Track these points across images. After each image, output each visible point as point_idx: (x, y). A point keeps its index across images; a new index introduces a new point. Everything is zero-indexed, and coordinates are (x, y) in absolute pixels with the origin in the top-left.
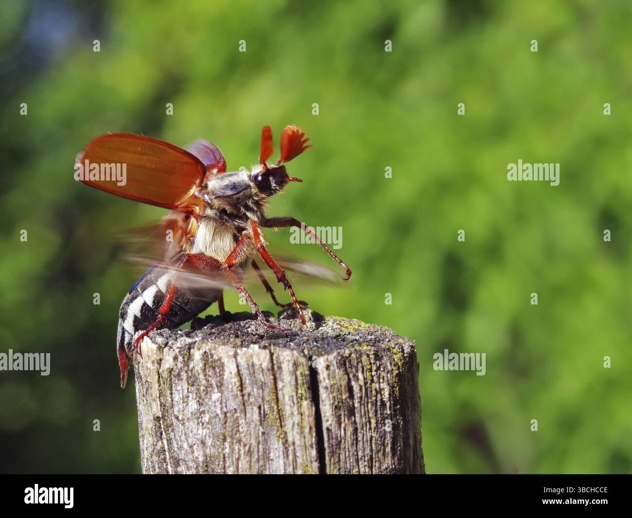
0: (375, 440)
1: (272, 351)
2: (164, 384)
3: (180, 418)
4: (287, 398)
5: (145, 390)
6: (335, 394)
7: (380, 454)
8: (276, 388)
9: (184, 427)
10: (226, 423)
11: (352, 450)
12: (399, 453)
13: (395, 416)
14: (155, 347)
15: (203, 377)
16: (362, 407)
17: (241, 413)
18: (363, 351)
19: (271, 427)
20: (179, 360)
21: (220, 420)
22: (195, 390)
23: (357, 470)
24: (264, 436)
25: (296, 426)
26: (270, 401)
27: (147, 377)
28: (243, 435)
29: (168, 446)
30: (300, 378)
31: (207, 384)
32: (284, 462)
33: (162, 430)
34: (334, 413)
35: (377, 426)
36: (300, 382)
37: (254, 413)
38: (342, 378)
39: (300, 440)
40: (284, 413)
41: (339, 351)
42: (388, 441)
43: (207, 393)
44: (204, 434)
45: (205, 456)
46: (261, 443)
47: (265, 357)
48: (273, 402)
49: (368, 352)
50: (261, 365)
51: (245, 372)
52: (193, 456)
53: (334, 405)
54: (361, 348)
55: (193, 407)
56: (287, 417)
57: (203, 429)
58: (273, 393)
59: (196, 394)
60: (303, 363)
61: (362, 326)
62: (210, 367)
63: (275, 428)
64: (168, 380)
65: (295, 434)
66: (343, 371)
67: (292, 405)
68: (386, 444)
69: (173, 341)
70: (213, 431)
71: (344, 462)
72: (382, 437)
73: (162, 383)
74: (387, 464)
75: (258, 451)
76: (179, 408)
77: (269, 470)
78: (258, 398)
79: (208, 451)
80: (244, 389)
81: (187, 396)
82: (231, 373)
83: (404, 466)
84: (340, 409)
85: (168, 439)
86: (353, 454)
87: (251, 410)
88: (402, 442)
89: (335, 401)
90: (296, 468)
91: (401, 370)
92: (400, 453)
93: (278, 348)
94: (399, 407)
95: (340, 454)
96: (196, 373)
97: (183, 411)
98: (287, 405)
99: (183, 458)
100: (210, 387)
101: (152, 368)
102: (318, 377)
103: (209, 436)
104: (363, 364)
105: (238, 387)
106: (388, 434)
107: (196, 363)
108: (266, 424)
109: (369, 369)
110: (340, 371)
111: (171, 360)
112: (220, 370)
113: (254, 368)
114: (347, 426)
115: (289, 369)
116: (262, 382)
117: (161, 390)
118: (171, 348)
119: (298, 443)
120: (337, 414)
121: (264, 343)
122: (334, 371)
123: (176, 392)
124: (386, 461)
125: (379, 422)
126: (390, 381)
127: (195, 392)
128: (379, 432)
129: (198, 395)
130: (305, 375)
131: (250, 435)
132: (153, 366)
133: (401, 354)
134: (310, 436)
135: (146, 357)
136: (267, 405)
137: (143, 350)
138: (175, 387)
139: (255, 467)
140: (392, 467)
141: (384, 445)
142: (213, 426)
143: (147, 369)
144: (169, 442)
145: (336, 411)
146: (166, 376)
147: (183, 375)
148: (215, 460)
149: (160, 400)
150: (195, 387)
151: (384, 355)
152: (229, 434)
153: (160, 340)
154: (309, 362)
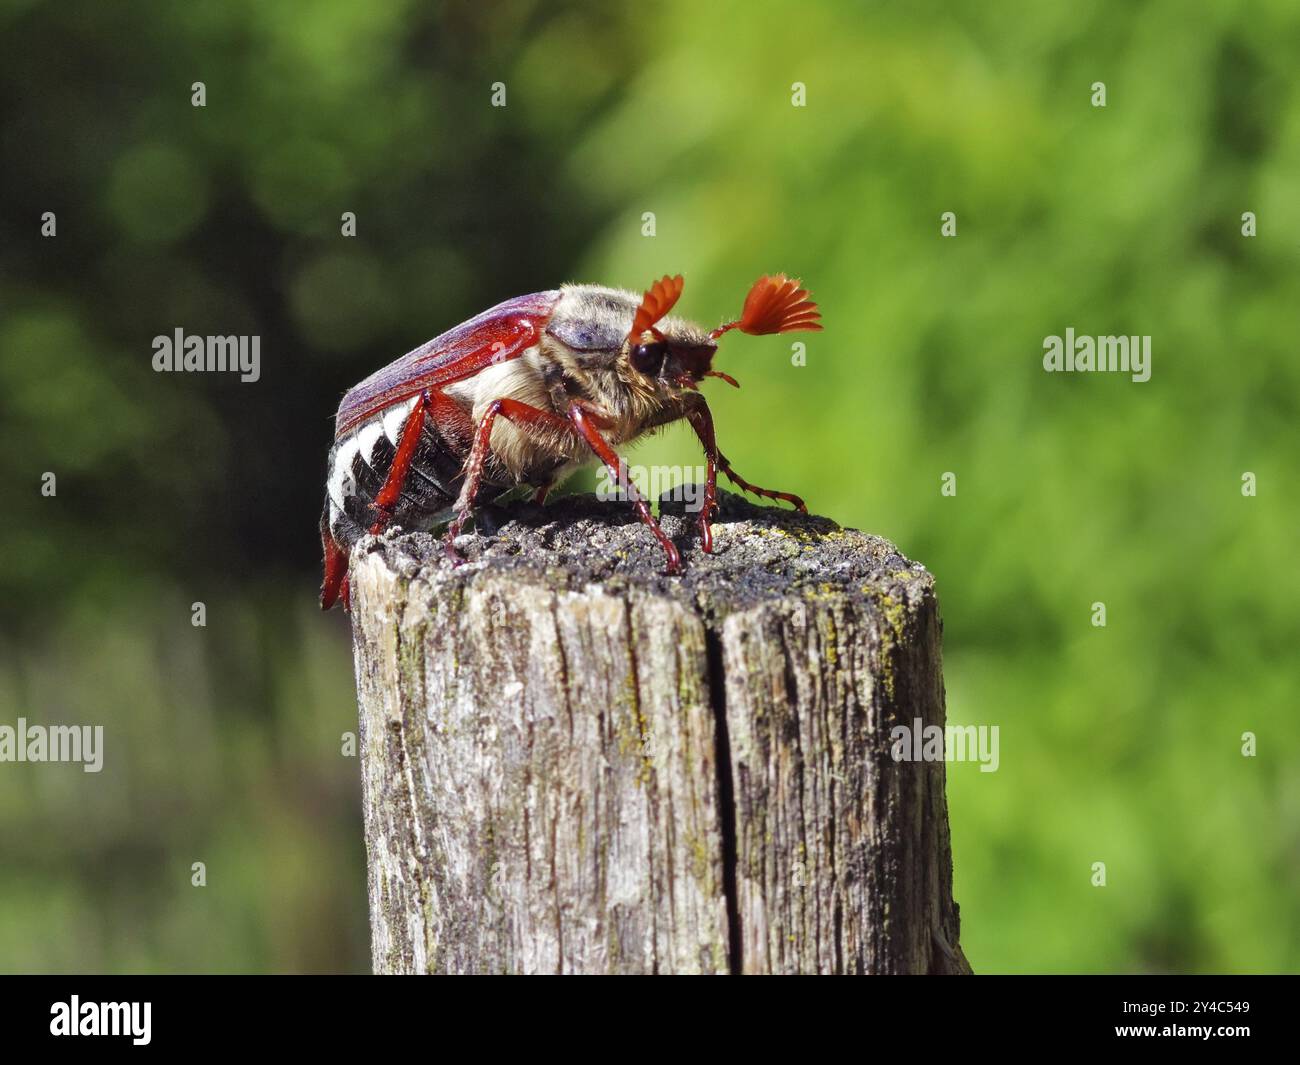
0: (841, 787)
1: (631, 600)
2: (408, 656)
3: (440, 729)
4: (657, 700)
5: (371, 664)
7: (850, 817)
8: (636, 678)
9: (448, 748)
10: (531, 745)
11: (792, 808)
13: (885, 736)
14: (392, 577)
15: (487, 649)
16: (815, 719)
17: (562, 727)
18: (819, 604)
19: (624, 758)
20: (439, 610)
21: (519, 738)
22: (471, 673)
23: (801, 849)
24: (609, 775)
25: (675, 758)
26: (623, 704)
27: (375, 638)
28: (565, 773)
29: (415, 784)
30: (685, 659)
31: (496, 663)
32: (650, 831)
33: (404, 749)
34: (755, 733)
35: (845, 758)
36: (685, 666)
37: (589, 728)
38: (774, 661)
39: (683, 786)
40: (650, 730)
41: (769, 603)
42: (868, 788)
43: (494, 682)
44: (487, 765)
45: (488, 810)
46: (603, 789)
47: (615, 614)
48: (629, 706)
49: (831, 605)
50: (606, 629)
51: (572, 643)
52: (464, 810)
53: (755, 717)
54: (815, 597)
55: (466, 708)
56: (658, 739)
57: (484, 755)
58: (629, 687)
59: (473, 682)
60: (692, 627)
62: (503, 627)
63: (633, 759)
64: (417, 649)
65: (673, 773)
66: (776, 645)
67: (668, 713)
68: (863, 796)
69: (431, 568)
70: (505, 761)
71: (774, 834)
72: (855, 781)
73: (404, 655)
74: (866, 836)
75: (597, 807)
76: (438, 709)
77: (619, 844)
78: (598, 696)
79: (493, 802)
80: (569, 677)
81: (455, 684)
82: (544, 643)
83: (902, 840)
84: (767, 725)
85: (416, 769)
86: (793, 817)
87: (583, 723)
88: (898, 790)
89: (757, 708)
90: (674, 844)
91: (899, 642)
92: (894, 813)
93: (642, 594)
94: (893, 717)
95: (764, 817)
96: (474, 640)
97: (446, 714)
98: (657, 713)
100: (500, 670)
101: (386, 621)
102: (724, 657)
103: (497, 771)
104: (820, 629)
105: (557, 673)
106: (869, 775)
107: (474, 618)
108: (614, 751)
109: (831, 641)
110: (769, 645)
111: (424, 608)
112: (523, 636)
113: (590, 634)
114: (781, 760)
115: (662, 640)
116: (608, 665)
118: (425, 582)
119: (678, 792)
120: (762, 735)
121: (615, 581)
122: (757, 645)
123: (433, 675)
124: (864, 831)
125: (850, 750)
126: (875, 666)
127: (470, 676)
128: (849, 772)
129: (477, 684)
130: (696, 652)
131: (581, 771)
132: (387, 617)
133: (900, 607)
134: (703, 780)
135: (373, 596)
136: (616, 712)
137: (368, 583)
138: (429, 664)
139: (590, 839)
140: (876, 842)
141: (858, 797)
142: (505, 750)
143: (376, 621)
144: (418, 776)
145: (760, 728)
146: (413, 641)
147: (446, 641)
148: (508, 821)
149: (400, 688)
150: (471, 668)
151: (866, 611)
152: (536, 769)
153: (404, 562)
154: (708, 622)
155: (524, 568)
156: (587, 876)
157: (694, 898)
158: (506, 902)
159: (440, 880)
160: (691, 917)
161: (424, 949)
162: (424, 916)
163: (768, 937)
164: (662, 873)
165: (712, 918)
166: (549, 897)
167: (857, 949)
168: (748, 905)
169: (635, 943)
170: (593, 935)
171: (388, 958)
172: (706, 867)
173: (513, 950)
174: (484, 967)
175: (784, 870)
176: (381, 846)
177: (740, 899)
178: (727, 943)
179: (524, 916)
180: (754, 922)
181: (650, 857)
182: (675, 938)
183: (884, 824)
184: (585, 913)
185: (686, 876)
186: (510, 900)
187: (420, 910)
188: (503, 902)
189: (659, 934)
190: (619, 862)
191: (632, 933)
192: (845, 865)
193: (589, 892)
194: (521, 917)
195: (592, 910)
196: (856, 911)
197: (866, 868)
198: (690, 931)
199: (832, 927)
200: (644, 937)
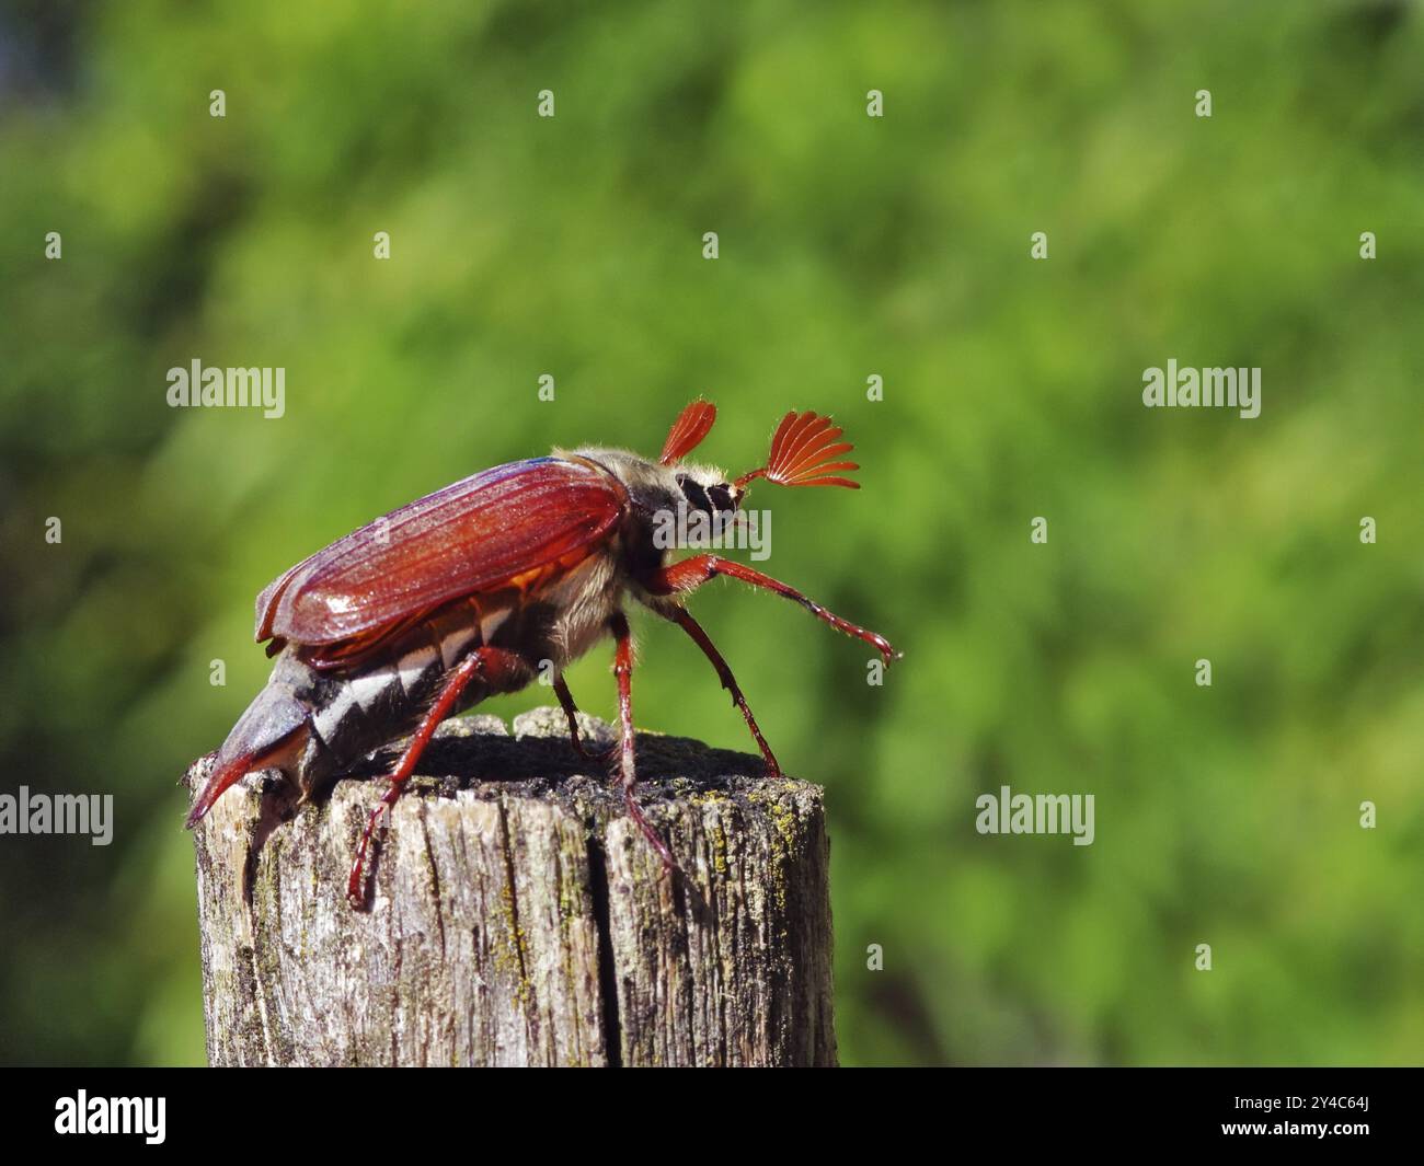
0: (732, 1007)
1: (505, 806)
2: (261, 875)
3: (297, 952)
4: (537, 911)
5: (218, 888)
7: (742, 1039)
8: (513, 889)
9: (306, 972)
10: (399, 964)
11: (681, 1029)
12: (783, 1036)
13: (777, 953)
16: (705, 933)
17: (433, 943)
18: (707, 810)
19: (500, 976)
20: (296, 823)
21: (386, 957)
22: (331, 890)
24: (485, 994)
25: (556, 974)
26: (499, 917)
27: (223, 859)
28: (436, 992)
29: (269, 1014)
30: (566, 867)
32: (529, 1053)
33: (256, 977)
34: (641, 945)
35: (736, 976)
36: (566, 875)
37: (462, 944)
38: (661, 871)
39: (565, 1004)
40: (529, 945)
41: (654, 807)
42: (760, 1009)
44: (351, 988)
45: (353, 1037)
46: (479, 1010)
47: (490, 820)
48: (505, 919)
49: (718, 812)
50: (480, 835)
51: (443, 851)
52: (325, 1037)
53: (642, 929)
54: (702, 803)
55: (327, 927)
56: (537, 954)
57: (348, 977)
58: (506, 899)
59: (334, 899)
60: (573, 833)
63: (510, 977)
64: (272, 866)
65: (554, 991)
67: (548, 926)
68: (755, 1017)
70: (370, 982)
71: (662, 1057)
72: (747, 1001)
73: (257, 874)
74: (758, 1062)
75: (471, 1029)
76: (296, 931)
78: (471, 909)
79: (358, 1028)
80: (440, 889)
81: (313, 902)
82: (413, 853)
84: (654, 938)
85: (270, 998)
86: (682, 1038)
87: (456, 937)
88: (790, 1013)
89: (643, 919)
91: (790, 853)
92: (786, 1039)
93: (517, 800)
94: (785, 934)
95: (653, 1037)
96: (334, 853)
97: (303, 937)
98: (537, 925)
99: (301, 1042)
101: (235, 839)
102: (607, 865)
103: (361, 994)
104: (708, 836)
105: (428, 885)
106: (761, 995)
107: (335, 830)
108: (489, 968)
109: (720, 849)
112: (389, 847)
113: (463, 842)
114: (669, 976)
115: (541, 846)
116: (483, 875)
117: (254, 888)
119: (559, 1011)
120: (649, 949)
121: (487, 788)
122: (643, 853)
123: (288, 894)
124: (756, 1054)
125: (741, 968)
126: (766, 877)
127: (331, 893)
128: (740, 990)
129: (338, 901)
130: (578, 860)
131: (453, 992)
132: (236, 835)
133: (791, 817)
134: (587, 998)
135: (221, 814)
136: (491, 926)
138: (285, 882)
140: (769, 1066)
141: (750, 1019)
142: (370, 971)
143: (224, 841)
144: (272, 1005)
145: (646, 941)
146: (267, 858)
147: (304, 857)
148: (375, 1047)
149: (251, 913)
150: (331, 884)
151: (754, 818)
152: (405, 990)
154: (587, 831)
183: (777, 1048)
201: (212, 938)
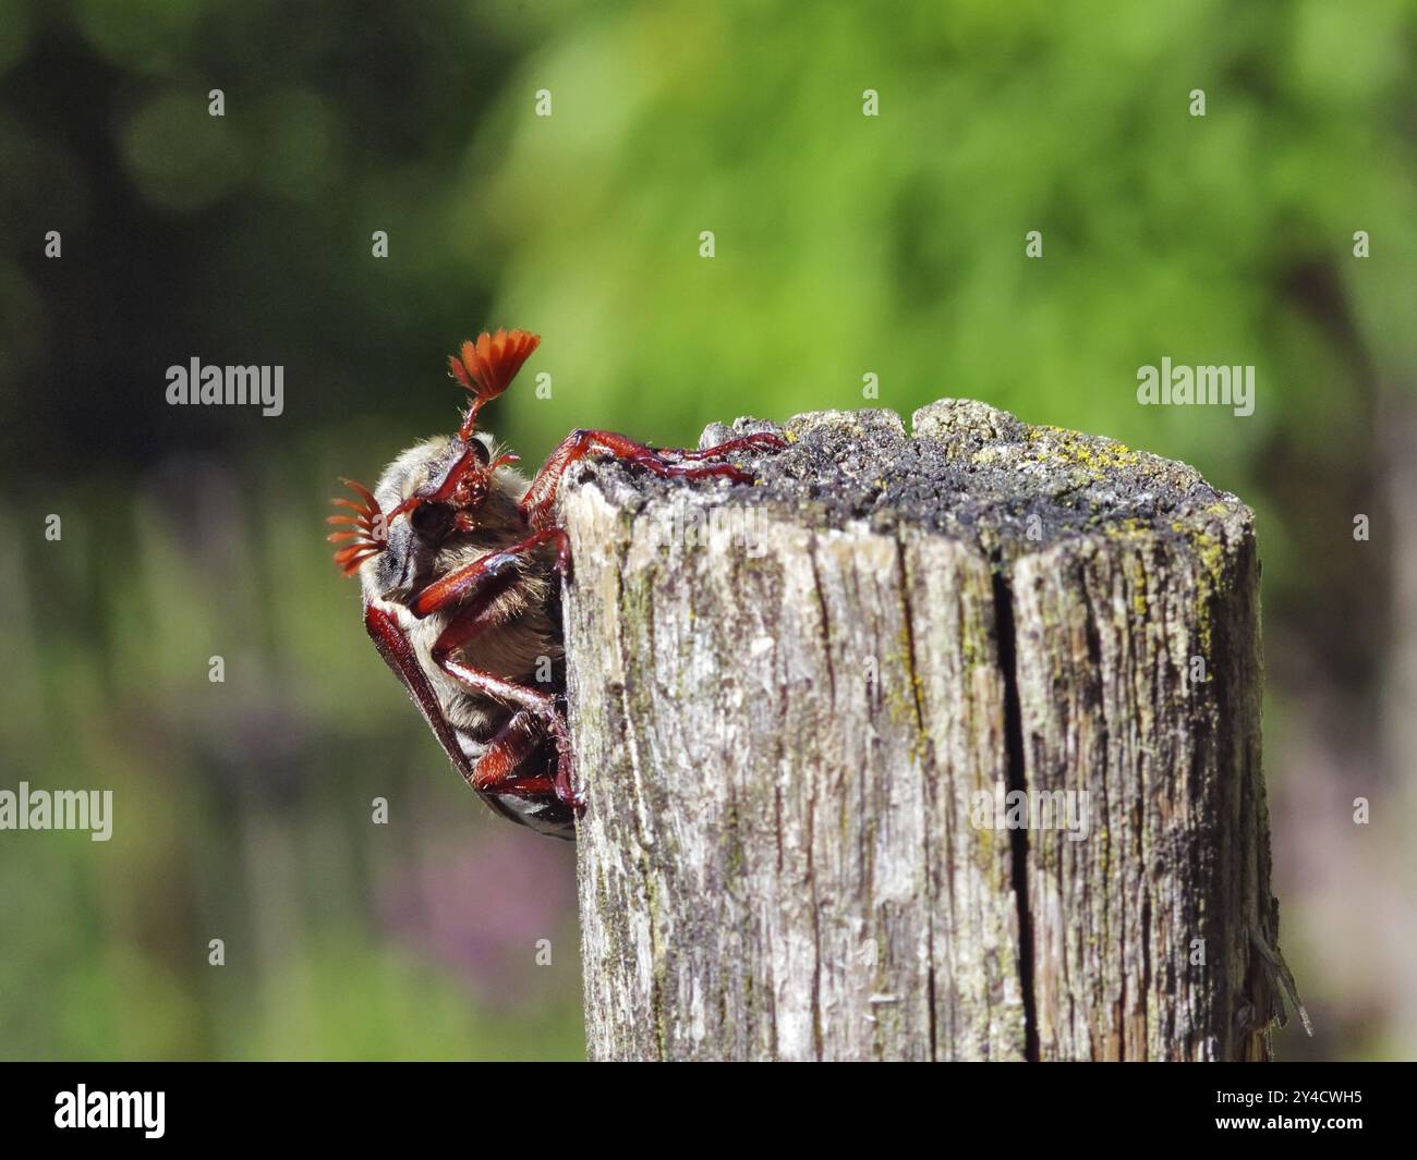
0: (1151, 762)
1: (903, 540)
2: (633, 605)
3: (671, 692)
4: (936, 658)
5: (585, 615)
6: (1054, 651)
7: (1161, 796)
8: (910, 632)
9: (681, 714)
10: (784, 711)
11: (1094, 786)
12: (1206, 791)
13: (1201, 700)
14: (612, 512)
15: (731, 598)
16: (1121, 681)
17: (822, 690)
18: (1124, 545)
19: (895, 727)
20: (671, 552)
21: (770, 703)
22: (710, 626)
23: (1104, 835)
24: (878, 747)
25: (957, 728)
26: (895, 664)
27: (591, 584)
28: (825, 745)
29: (640, 757)
30: (969, 610)
31: (741, 615)
32: (926, 814)
33: (627, 716)
34: (1051, 697)
35: (1155, 728)
36: (969, 618)
37: (855, 693)
38: (1074, 612)
39: (966, 761)
40: (928, 694)
41: (1067, 543)
42: (1182, 763)
43: (739, 638)
44: (731, 735)
45: (732, 790)
46: (870, 764)
47: (885, 557)
48: (901, 665)
49: (1138, 546)
50: (874, 574)
51: (834, 590)
52: (701, 789)
53: (1052, 678)
54: (1119, 536)
55: (704, 668)
56: (936, 705)
57: (727, 723)
58: (902, 643)
59: (713, 637)
60: (977, 571)
61: (1121, 459)
62: (749, 571)
63: (906, 729)
64: (645, 598)
65: (954, 745)
66: (1077, 594)
67: (949, 674)
68: (1176, 770)
69: (658, 500)
70: (752, 730)
72: (1167, 754)
73: (628, 604)
74: (1179, 820)
75: (862, 785)
76: (670, 669)
77: (888, 830)
78: (864, 654)
79: (738, 780)
80: (831, 631)
81: (690, 639)
82: (800, 591)
83: (1220, 822)
84: (1066, 688)
85: (641, 740)
86: (1095, 797)
87: (847, 685)
88: (1215, 764)
89: (1054, 668)
90: (955, 830)
91: (1217, 588)
92: (1210, 792)
93: (915, 532)
94: (1210, 678)
96: (714, 587)
97: (679, 675)
98: (936, 674)
99: (676, 790)
100: (746, 623)
101: (605, 564)
102: (1014, 607)
103: (743, 743)
104: (1127, 574)
105: (815, 627)
106: (1183, 747)
107: (715, 562)
108: (883, 718)
109: (1138, 588)
110: (1068, 594)
111: (653, 549)
112: (774, 583)
113: (856, 580)
114: (1082, 729)
115: (943, 587)
116: (876, 617)
117: (626, 620)
118: (652, 518)
119: (960, 767)
120: (1059, 700)
121: (883, 517)
122: (1054, 594)
123: (663, 629)
124: (1176, 814)
125: (1162, 717)
126: (1190, 617)
127: (710, 631)
128: (1160, 742)
129: (718, 639)
130: (982, 602)
131: (844, 744)
132: (606, 559)
133: (1218, 548)
134: (990, 754)
135: (589, 535)
136: (887, 672)
137: (583, 519)
138: (659, 615)
139: (855, 824)
140: (1190, 826)
141: (1171, 773)
142: (752, 718)
143: (592, 564)
144: (644, 748)
145: (1057, 692)
146: (640, 588)
147: (680, 589)
148: (756, 802)
149: (622, 644)
150: (710, 621)
151: (1179, 553)
152: (790, 740)
153: (625, 494)
154: (993, 565)
155: (772, 502)
156: (851, 868)
157: (979, 893)
158: (753, 899)
159: (670, 871)
160: (975, 916)
161: (650, 954)
162: (650, 914)
163: (1064, 939)
164: (940, 863)
165: (999, 917)
166: (804, 892)
167: (1168, 953)
168: (1042, 901)
169: (908, 947)
170: (857, 937)
171: (604, 964)
172: (992, 857)
173: (760, 955)
174: (724, 974)
175: (1084, 860)
176: (596, 831)
177: (1031, 895)
178: (1018, 947)
179: (774, 914)
180: (1049, 922)
181: (926, 845)
182: (955, 941)
183: (1200, 804)
184: (848, 911)
185: (969, 867)
186: (757, 896)
187: (645, 907)
188: (748, 898)
189: (935, 935)
190: (888, 851)
191: (904, 935)
192: (1154, 854)
193: (853, 886)
194: (770, 916)
195: (857, 907)
196: (1167, 908)
197: (1179, 855)
198: (973, 932)
199: (1139, 928)
200: (917, 940)
201: (578, 668)
